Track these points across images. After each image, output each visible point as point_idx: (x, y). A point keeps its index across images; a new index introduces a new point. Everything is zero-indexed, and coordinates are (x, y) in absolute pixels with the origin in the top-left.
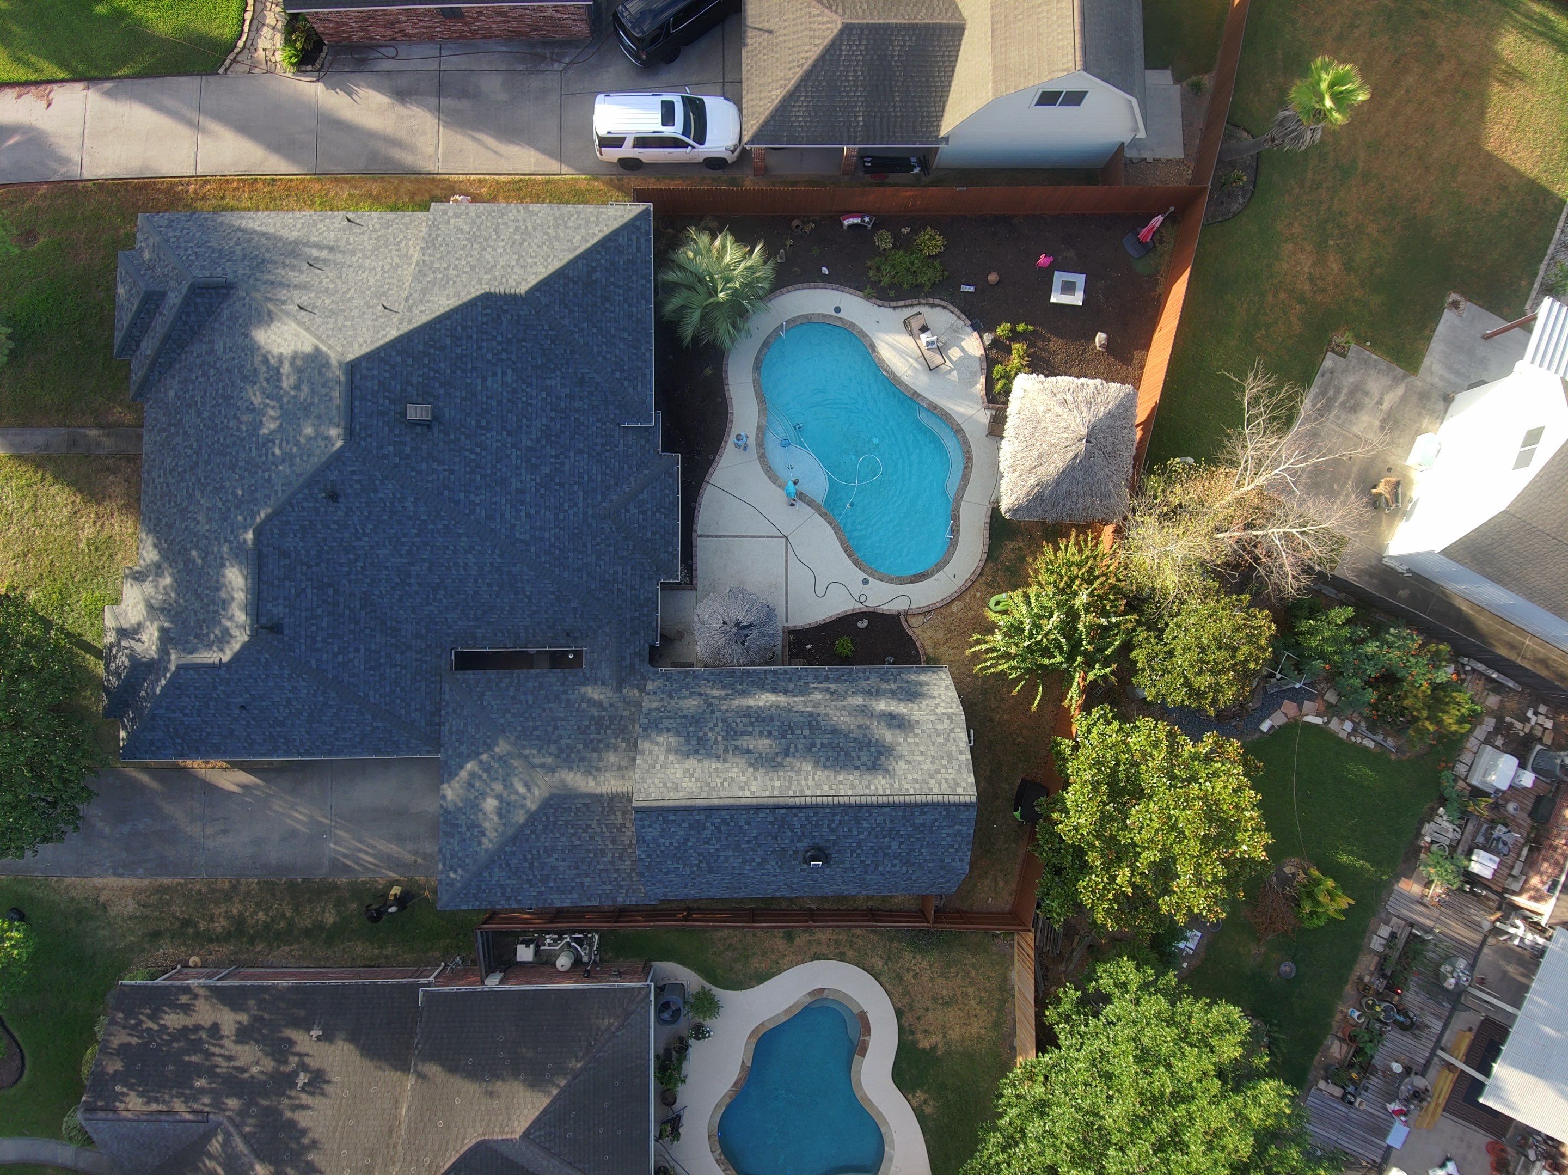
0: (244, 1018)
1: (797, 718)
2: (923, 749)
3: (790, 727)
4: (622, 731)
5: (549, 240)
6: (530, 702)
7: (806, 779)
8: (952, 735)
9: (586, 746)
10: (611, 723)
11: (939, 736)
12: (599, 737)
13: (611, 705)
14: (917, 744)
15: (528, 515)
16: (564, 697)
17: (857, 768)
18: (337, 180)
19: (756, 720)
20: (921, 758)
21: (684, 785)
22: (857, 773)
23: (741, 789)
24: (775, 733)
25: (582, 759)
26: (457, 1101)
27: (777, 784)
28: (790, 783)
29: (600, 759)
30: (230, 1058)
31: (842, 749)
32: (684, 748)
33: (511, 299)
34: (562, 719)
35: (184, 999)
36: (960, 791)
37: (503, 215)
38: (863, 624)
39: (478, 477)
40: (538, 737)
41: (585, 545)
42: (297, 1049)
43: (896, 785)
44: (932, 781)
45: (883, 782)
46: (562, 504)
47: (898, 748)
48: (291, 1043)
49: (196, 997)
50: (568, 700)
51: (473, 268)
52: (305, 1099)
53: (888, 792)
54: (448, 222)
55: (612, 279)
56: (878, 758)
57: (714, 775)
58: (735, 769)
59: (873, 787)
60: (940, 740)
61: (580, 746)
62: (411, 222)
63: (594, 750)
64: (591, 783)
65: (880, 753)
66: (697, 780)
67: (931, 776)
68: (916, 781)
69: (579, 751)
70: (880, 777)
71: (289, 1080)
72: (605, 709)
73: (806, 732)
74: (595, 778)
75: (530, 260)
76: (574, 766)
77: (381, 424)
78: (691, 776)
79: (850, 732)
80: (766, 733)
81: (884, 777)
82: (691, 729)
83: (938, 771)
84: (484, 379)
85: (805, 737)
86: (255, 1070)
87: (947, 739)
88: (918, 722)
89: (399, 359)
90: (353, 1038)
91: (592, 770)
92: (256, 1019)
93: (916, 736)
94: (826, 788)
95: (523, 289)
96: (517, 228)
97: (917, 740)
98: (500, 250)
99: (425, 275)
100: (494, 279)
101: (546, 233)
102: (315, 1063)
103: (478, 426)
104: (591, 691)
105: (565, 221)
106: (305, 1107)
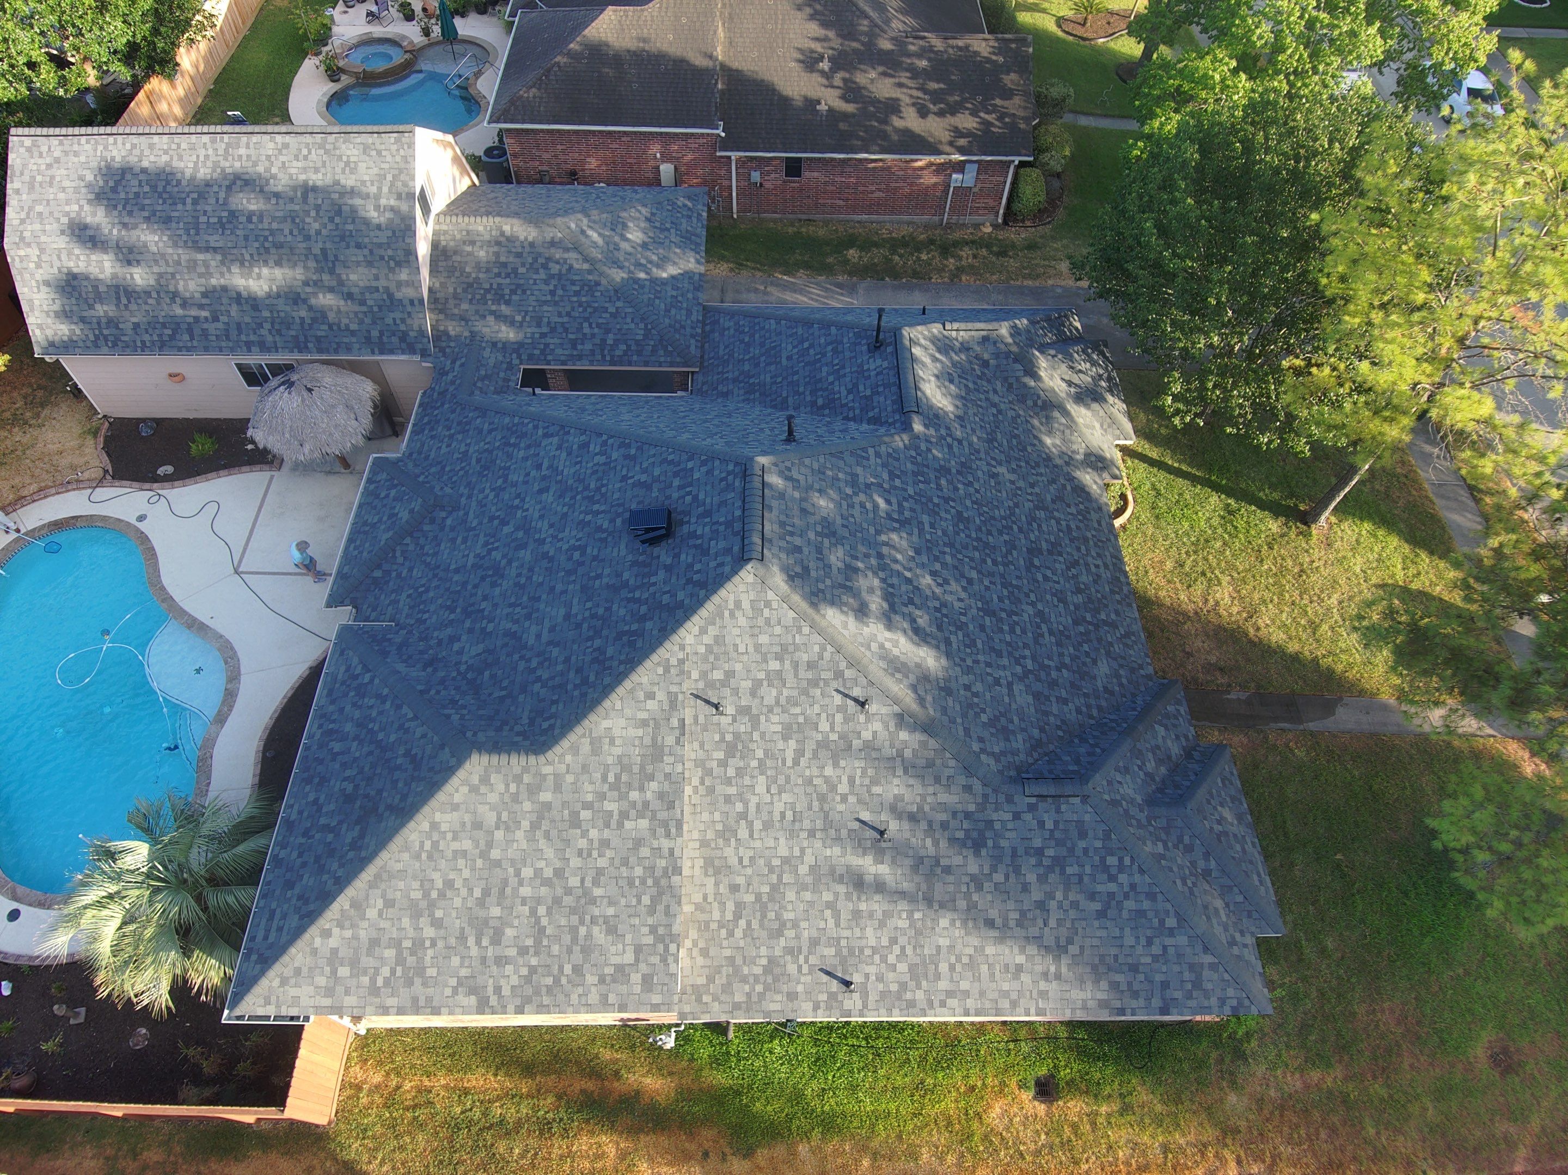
0: (897, 122)
1: (215, 240)
2: (62, 196)
3: (224, 229)
4: (470, 285)
5: (432, 905)
6: (586, 325)
7: (207, 157)
8: (23, 215)
9: (515, 270)
10: (484, 296)
11: (40, 214)
12: (499, 280)
13: (484, 317)
14: (68, 202)
15: (539, 467)
16: (545, 330)
17: (144, 171)
19: (266, 238)
20: (67, 183)
21: (355, 152)
22: (145, 164)
23: (286, 146)
24: (243, 219)
25: (519, 255)
26: (671, 37)
27: (242, 151)
28: (226, 150)
29: (497, 254)
30: (900, 85)
31: (160, 197)
32: (357, 202)
34: (546, 302)
35: (962, 142)
36: (28, 141)
37: (528, 979)
38: (164, 469)
40: (573, 283)
42: (837, 92)
43: (100, 148)
44: (57, 154)
45: (115, 153)
46: (497, 496)
47: (92, 196)
48: (843, 98)
49: (951, 144)
50: (539, 325)
51: (575, 822)
52: (818, 47)
53: (111, 139)
54: (638, 950)
55: (330, 837)
56: (117, 183)
57: (319, 164)
58: (293, 171)
59: (128, 146)
61: (522, 270)
62: (727, 988)
63: (504, 265)
64: (507, 228)
65: (114, 190)
66: (340, 157)
67: (57, 160)
68: (76, 154)
69: (523, 265)
70: (118, 159)
71: (837, 67)
72: (493, 313)
73: (203, 219)
74: (502, 234)
75: (467, 844)
76: (527, 249)
77: (708, 500)
78: (347, 163)
79: (147, 219)
80: (255, 219)
81: (113, 158)
82: (350, 227)
83: (49, 166)
84: (567, 616)
85: (205, 212)
86: (873, 74)
87: (31, 209)
88: (63, 232)
90: (785, 101)
91: (503, 242)
92: (885, 122)
93: (67, 214)
94: (184, 146)
95: (476, 765)
96: (497, 940)
97: (67, 208)
98: (527, 872)
99: (661, 795)
100: (533, 791)
101: (437, 924)
102: (817, 78)
103: (582, 549)
104: (508, 334)
105: (400, 960)
106: (816, 39)
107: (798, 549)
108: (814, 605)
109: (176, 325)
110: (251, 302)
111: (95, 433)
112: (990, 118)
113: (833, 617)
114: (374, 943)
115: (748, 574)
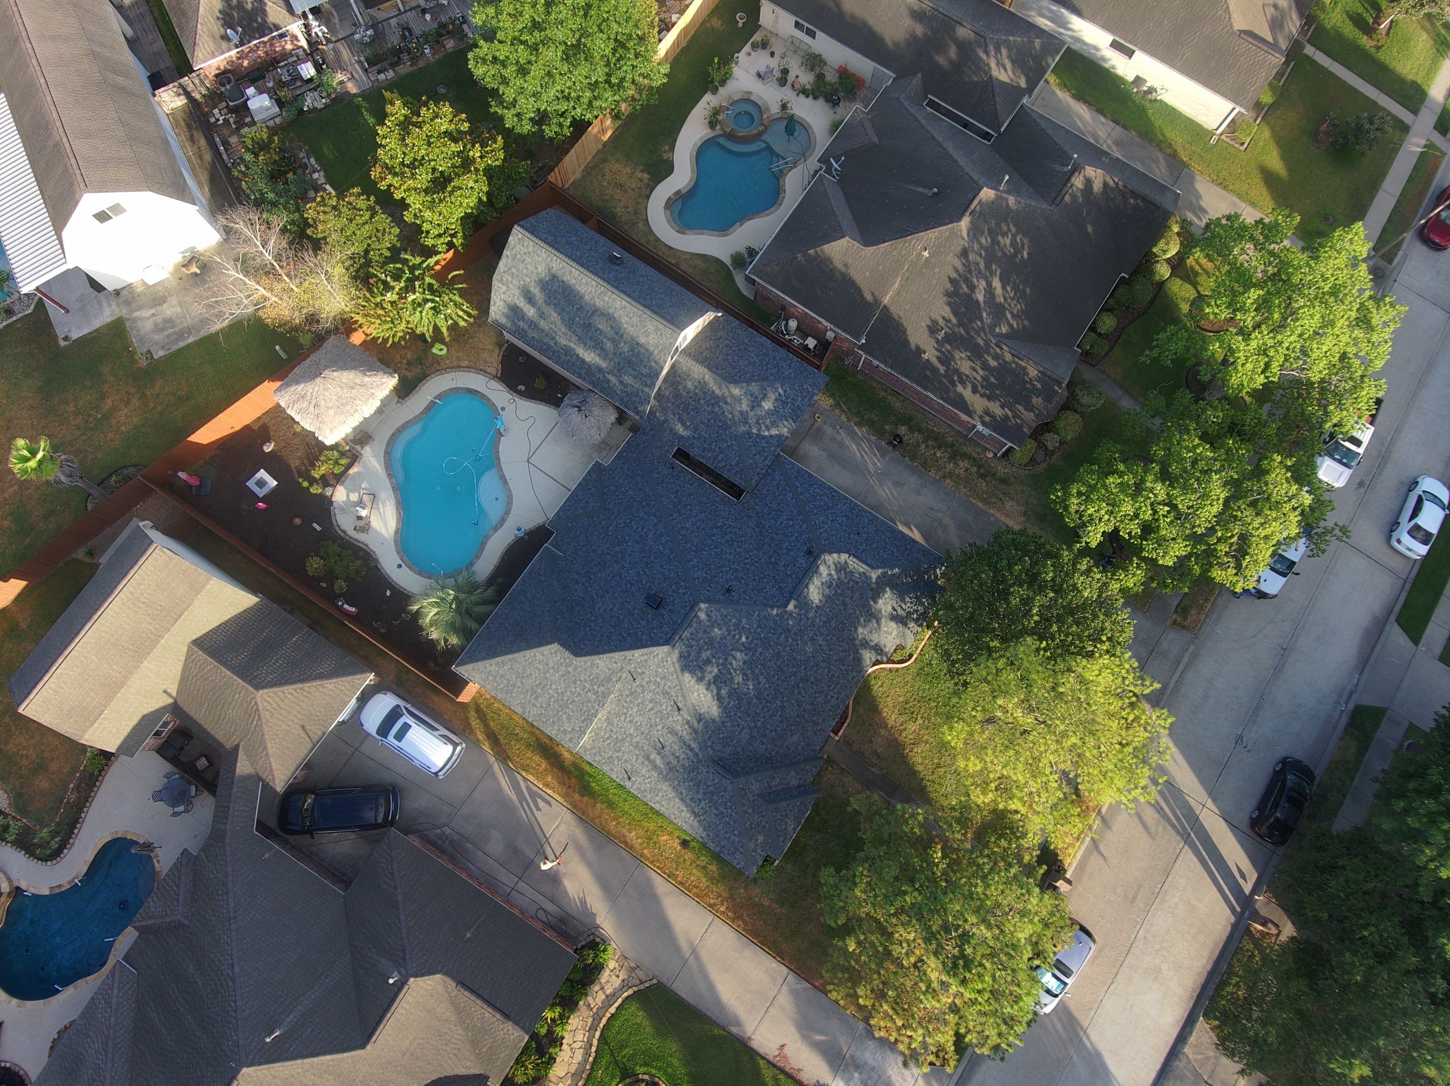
0: (959, 388)
2: (525, 271)
3: (584, 328)
4: (677, 396)
5: (523, 677)
6: (714, 444)
7: (591, 292)
8: (505, 269)
9: (699, 399)
10: (680, 404)
11: (513, 273)
12: (690, 400)
13: (674, 414)
14: (526, 276)
15: (643, 528)
16: (696, 435)
17: (563, 282)
18: (631, 847)
19: (599, 343)
20: (529, 266)
21: (652, 328)
22: (565, 279)
23: (625, 307)
24: (594, 329)
25: (705, 393)
26: (868, 274)
27: (606, 298)
28: (600, 294)
29: (696, 387)
30: (974, 369)
32: (642, 350)
33: (565, 645)
34: (703, 423)
35: (987, 419)
36: (520, 236)
37: (539, 715)
38: (522, 388)
39: (652, 558)
40: (721, 420)
42: (937, 354)
43: (549, 259)
44: (530, 250)
45: (554, 265)
46: (624, 527)
47: (537, 280)
48: (939, 359)
49: (981, 417)
50: (695, 432)
51: (574, 682)
52: (941, 322)
53: (555, 258)
54: (573, 729)
56: (550, 281)
57: (635, 325)
58: (622, 320)
59: (561, 266)
60: (514, 270)
61: (702, 401)
62: (595, 754)
63: (696, 394)
64: (707, 377)
65: (547, 283)
66: (644, 327)
67: (529, 253)
68: (538, 255)
69: (704, 399)
70: (554, 269)
71: (947, 339)
72: (679, 414)
73: (578, 319)
74: (704, 379)
75: (541, 667)
76: (710, 392)
77: (676, 605)
78: (646, 331)
79: (555, 305)
80: (598, 332)
81: (552, 267)
82: (635, 360)
83: (525, 253)
84: (611, 610)
85: (580, 316)
86: (963, 355)
87: (509, 268)
88: (519, 288)
89: (644, 637)
90: (906, 342)
91: (703, 384)
92: (953, 384)
93: (524, 281)
94: (584, 280)
95: (555, 647)
96: (536, 698)
97: (525, 278)
98: (554, 687)
99: (603, 693)
100: (567, 665)
101: (522, 683)
102: (931, 340)
103: (632, 585)
105: (507, 686)
106: (944, 318)
107: (691, 646)
108: (682, 670)
109: (549, 348)
110: (583, 361)
111: (501, 346)
112: (1010, 414)
113: (687, 677)
114: (502, 676)
115: (666, 648)
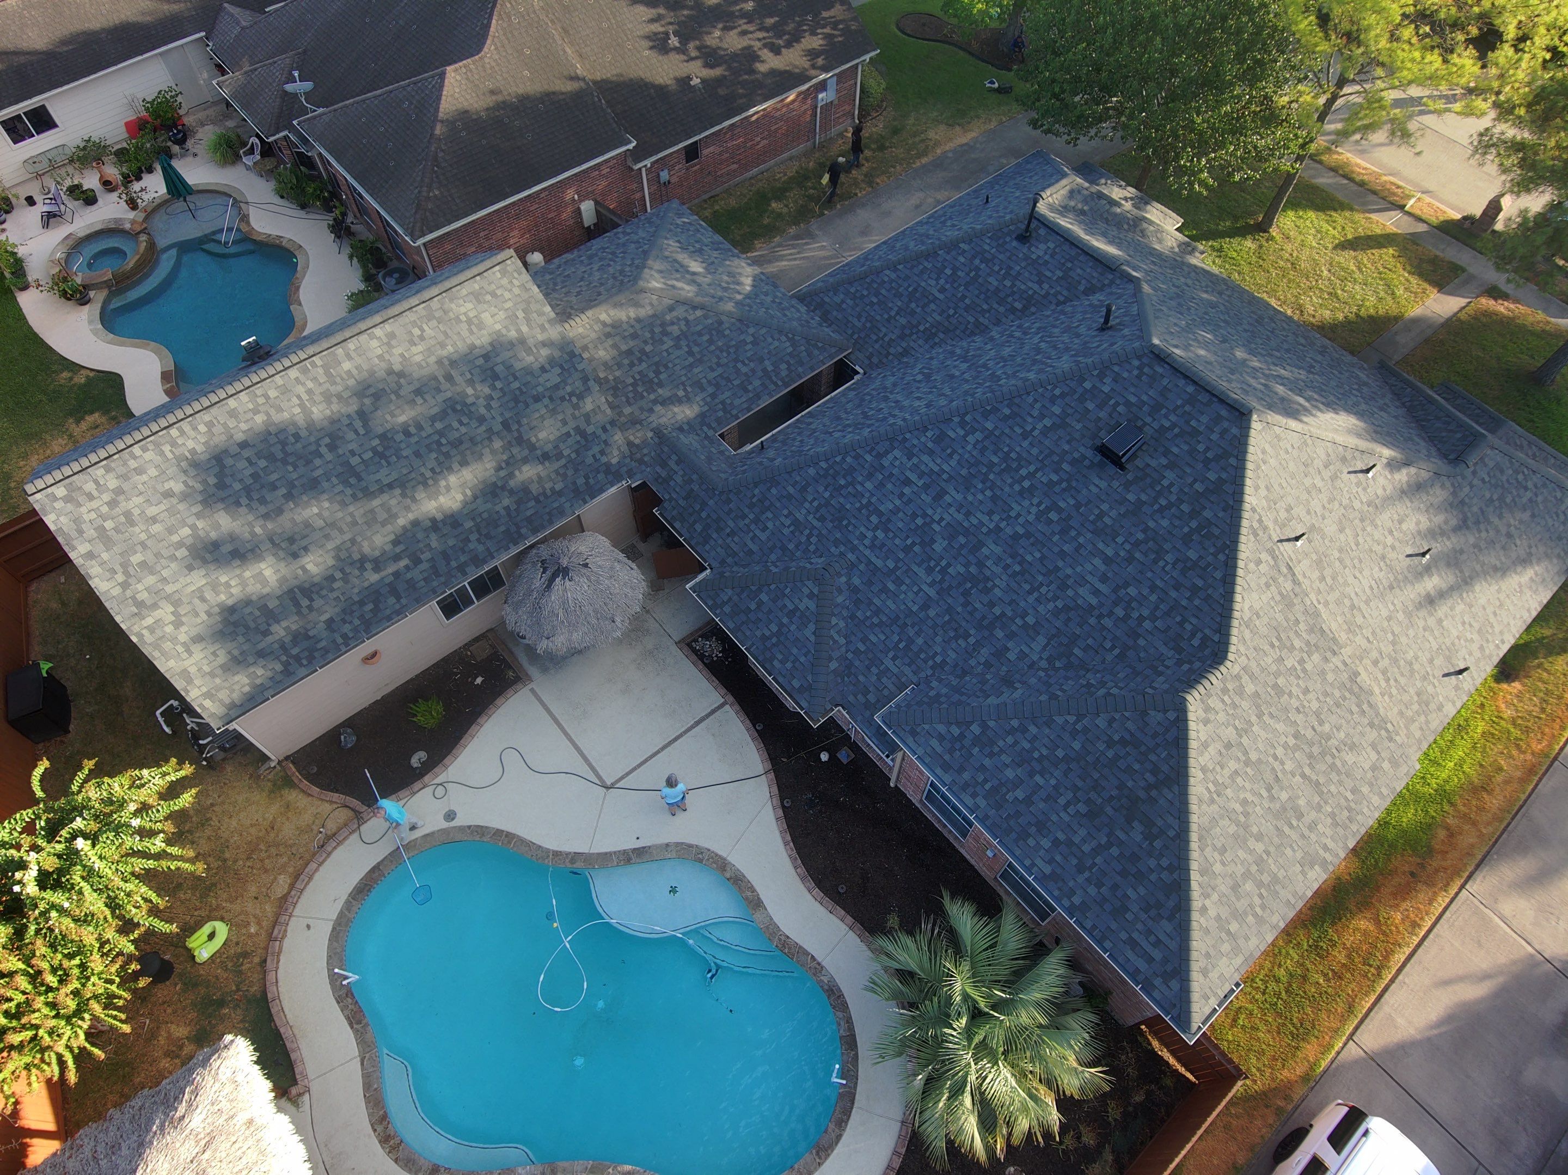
0: (762, 68)
1: (385, 475)
2: (156, 528)
4: (615, 388)
5: (1246, 827)
6: (739, 365)
7: (310, 392)
8: (120, 578)
9: (642, 351)
10: (635, 391)
11: (143, 564)
12: (636, 369)
13: (651, 411)
14: (171, 531)
15: (907, 482)
16: (711, 390)
17: (244, 445)
19: (439, 443)
20: (152, 511)
21: (469, 306)
22: (239, 437)
23: (392, 336)
24: (400, 437)
25: (634, 336)
26: (526, 72)
27: (347, 366)
28: (328, 374)
29: (615, 346)
30: (744, 33)
31: (285, 462)
32: (505, 355)
33: (1193, 679)
34: (691, 366)
35: (820, 61)
36: (60, 491)
37: (1336, 824)
38: (417, 759)
39: (995, 460)
40: (700, 334)
41: (822, 519)
42: (699, 63)
43: (167, 448)
44: (113, 483)
45: (190, 444)
46: (886, 530)
47: (198, 508)
48: (707, 65)
49: (814, 67)
50: (703, 389)
51: (1278, 690)
52: (657, 28)
53: (174, 432)
54: (1374, 746)
55: (1115, 851)
56: (221, 475)
57: (441, 337)
58: (418, 358)
59: (202, 428)
60: (136, 559)
61: (648, 348)
63: (629, 352)
64: (603, 317)
65: (221, 485)
66: (458, 319)
67: (119, 491)
68: (140, 471)
69: (646, 342)
70: (200, 448)
71: (685, 38)
72: (655, 402)
73: (355, 461)
74: (604, 324)
75: (1233, 765)
76: (638, 326)
77: (1145, 398)
78: (469, 322)
79: (289, 496)
80: (413, 430)
81: (193, 452)
82: (516, 385)
83: (112, 504)
84: (1107, 560)
85: (353, 453)
86: (717, 33)
87: (125, 566)
88: (190, 568)
89: (1212, 476)
90: (661, 90)
91: (613, 331)
92: (753, 71)
93: (180, 544)
94: (273, 394)
95: (1195, 702)
96: (1299, 815)
97: (175, 538)
98: (1280, 752)
99: (1311, 631)
100: (1240, 691)
101: (1259, 837)
102: (675, 58)
103: (1054, 507)
104: (686, 412)
105: (1260, 885)
106: (652, 21)
109: (375, 595)
110: (452, 521)
112: (827, 30)
114: (1235, 887)
